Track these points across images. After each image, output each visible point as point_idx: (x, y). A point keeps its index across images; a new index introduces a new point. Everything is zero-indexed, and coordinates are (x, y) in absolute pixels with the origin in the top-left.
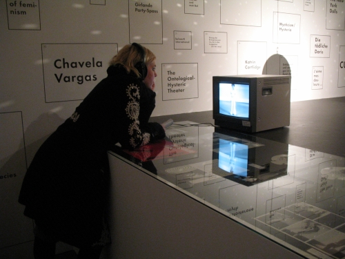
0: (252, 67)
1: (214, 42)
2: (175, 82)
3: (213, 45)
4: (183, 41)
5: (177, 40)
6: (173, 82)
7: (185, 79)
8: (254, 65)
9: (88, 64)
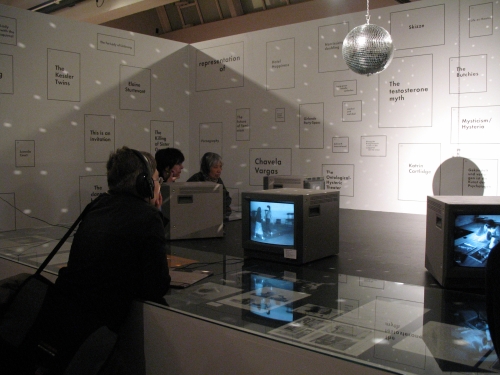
0: (419, 171)
1: (371, 145)
2: (333, 180)
3: (369, 149)
4: (341, 145)
5: (335, 145)
6: (331, 180)
7: (341, 178)
8: (422, 169)
9: (273, 162)
